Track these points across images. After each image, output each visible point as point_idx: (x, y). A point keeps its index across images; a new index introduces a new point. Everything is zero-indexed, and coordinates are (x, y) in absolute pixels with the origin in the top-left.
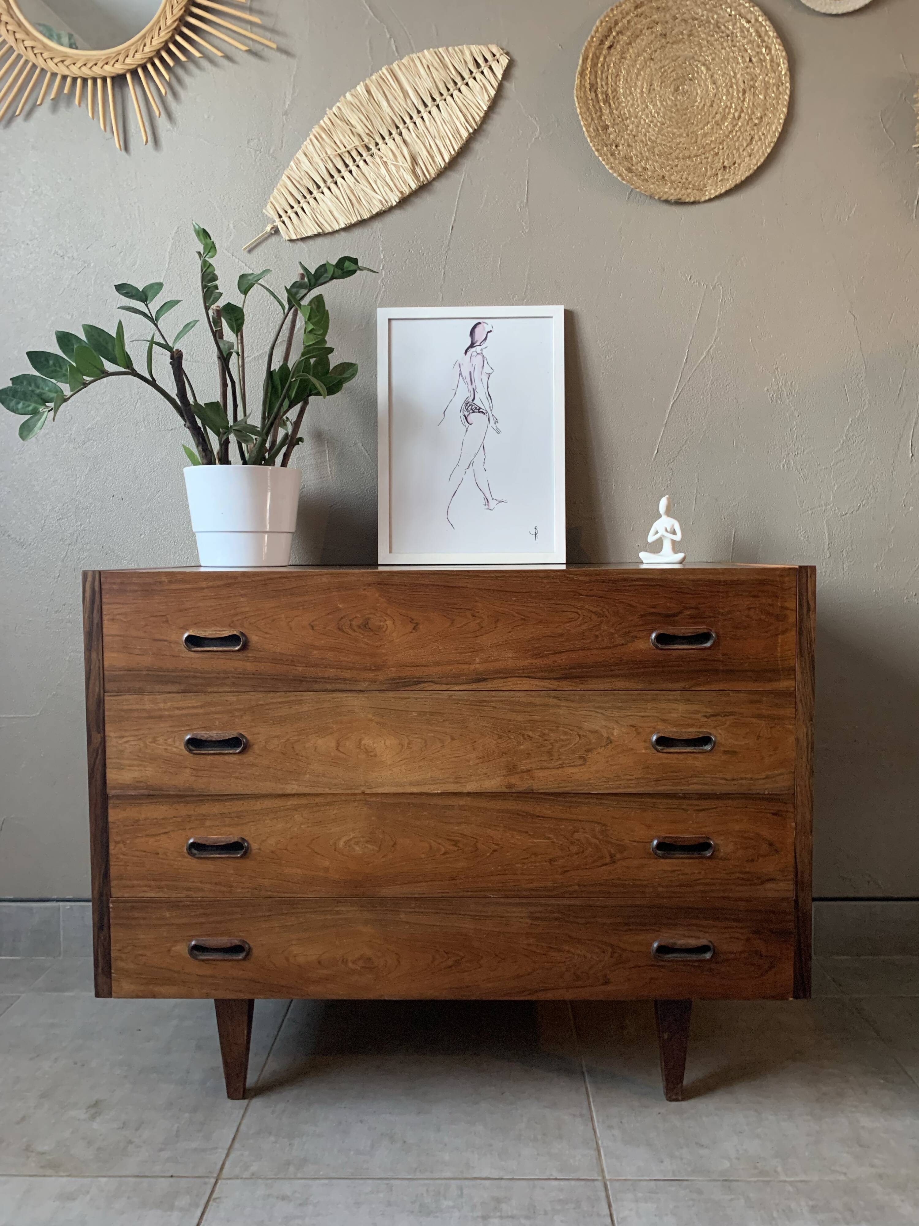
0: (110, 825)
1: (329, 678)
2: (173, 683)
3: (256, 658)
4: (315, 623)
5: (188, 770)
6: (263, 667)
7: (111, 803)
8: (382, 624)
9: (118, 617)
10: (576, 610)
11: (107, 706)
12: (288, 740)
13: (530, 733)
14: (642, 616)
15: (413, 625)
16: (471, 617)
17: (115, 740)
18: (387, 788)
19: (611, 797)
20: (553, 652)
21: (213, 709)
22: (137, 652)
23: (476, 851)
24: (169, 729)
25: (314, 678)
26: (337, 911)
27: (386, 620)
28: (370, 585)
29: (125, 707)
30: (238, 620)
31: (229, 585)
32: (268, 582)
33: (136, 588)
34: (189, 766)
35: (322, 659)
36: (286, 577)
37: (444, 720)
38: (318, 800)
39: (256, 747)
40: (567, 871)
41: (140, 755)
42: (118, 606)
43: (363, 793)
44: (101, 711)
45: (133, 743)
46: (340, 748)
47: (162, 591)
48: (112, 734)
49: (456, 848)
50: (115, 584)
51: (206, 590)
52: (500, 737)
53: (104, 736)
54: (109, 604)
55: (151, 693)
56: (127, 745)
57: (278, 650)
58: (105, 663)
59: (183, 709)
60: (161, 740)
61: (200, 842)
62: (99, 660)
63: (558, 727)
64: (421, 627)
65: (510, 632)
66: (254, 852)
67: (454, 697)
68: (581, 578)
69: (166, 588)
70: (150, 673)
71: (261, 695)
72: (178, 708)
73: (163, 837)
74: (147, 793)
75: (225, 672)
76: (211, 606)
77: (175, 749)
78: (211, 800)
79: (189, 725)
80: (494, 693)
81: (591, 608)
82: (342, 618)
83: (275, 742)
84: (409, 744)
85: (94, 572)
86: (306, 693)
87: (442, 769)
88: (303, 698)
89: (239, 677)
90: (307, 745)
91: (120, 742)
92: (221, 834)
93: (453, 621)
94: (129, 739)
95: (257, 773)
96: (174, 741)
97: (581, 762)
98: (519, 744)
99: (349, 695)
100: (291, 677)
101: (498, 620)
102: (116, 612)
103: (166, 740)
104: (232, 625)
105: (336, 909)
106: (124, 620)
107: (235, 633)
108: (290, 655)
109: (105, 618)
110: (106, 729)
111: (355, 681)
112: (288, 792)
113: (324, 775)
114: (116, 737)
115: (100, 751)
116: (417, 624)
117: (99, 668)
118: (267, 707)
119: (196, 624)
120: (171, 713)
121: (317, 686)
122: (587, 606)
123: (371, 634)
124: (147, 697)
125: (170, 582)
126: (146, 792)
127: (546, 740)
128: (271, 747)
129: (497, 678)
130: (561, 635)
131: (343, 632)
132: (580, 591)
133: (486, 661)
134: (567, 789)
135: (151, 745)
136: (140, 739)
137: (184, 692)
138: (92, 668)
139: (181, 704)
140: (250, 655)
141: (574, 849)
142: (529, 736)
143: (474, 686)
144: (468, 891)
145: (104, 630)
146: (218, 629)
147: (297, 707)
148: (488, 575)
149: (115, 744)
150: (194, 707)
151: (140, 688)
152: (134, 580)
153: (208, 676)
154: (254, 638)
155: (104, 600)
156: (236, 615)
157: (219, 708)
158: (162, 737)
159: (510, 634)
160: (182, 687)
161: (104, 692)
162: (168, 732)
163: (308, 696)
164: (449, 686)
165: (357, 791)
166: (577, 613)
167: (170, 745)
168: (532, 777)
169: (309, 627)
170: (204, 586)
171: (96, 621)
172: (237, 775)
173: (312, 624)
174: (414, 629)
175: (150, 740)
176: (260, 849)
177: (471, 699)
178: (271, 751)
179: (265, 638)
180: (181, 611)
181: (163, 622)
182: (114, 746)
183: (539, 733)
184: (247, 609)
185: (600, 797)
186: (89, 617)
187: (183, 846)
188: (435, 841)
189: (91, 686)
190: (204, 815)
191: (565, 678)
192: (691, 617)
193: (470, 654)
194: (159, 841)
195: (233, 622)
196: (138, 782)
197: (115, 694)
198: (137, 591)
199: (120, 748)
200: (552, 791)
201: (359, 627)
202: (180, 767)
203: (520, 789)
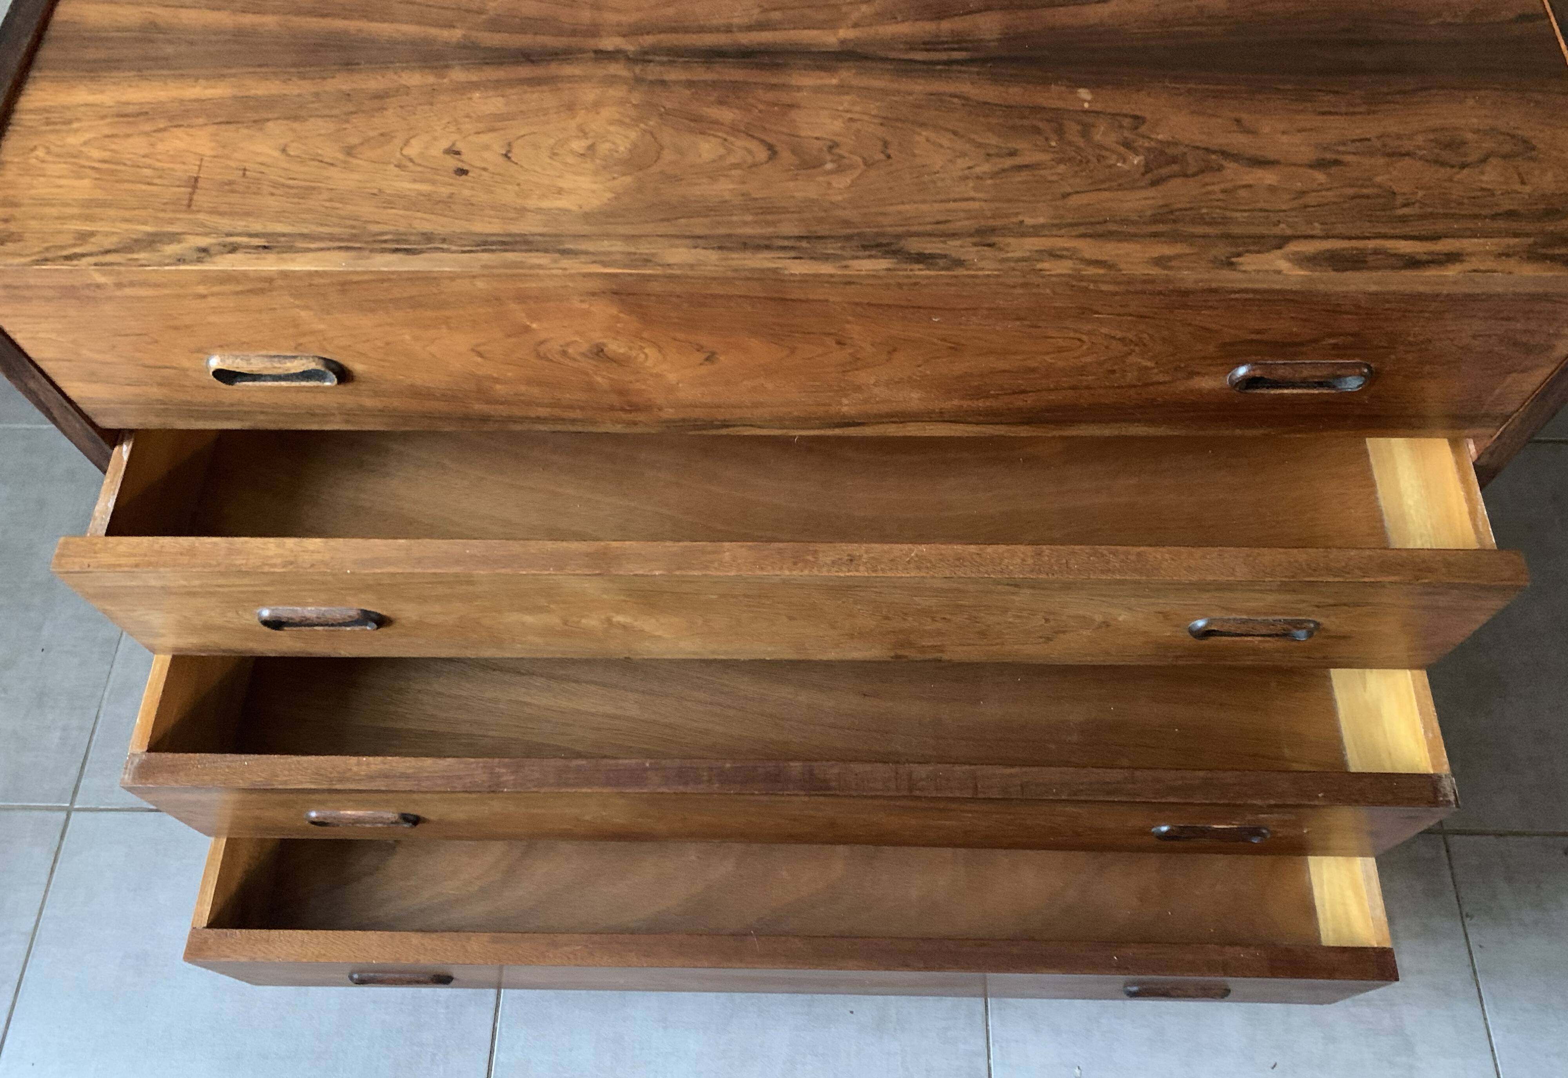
4: (483, 348)
8: (633, 353)
10: (1078, 335)
14: (1225, 344)
15: (704, 356)
16: (834, 345)
20: (1008, 391)
27: (642, 348)
28: (594, 294)
31: (261, 291)
36: (390, 280)
64: (722, 358)
68: (1104, 287)
81: (1113, 333)
82: (542, 343)
93: (793, 350)
101: (895, 350)
108: (447, 389)
116: (714, 353)
122: (1104, 330)
130: (1033, 370)
131: (551, 360)
132: (1095, 308)
133: (866, 401)
140: (363, 388)
148: (880, 282)
154: (357, 366)
159: (920, 369)
166: (1079, 340)
169: (472, 354)
173: (478, 349)
174: (707, 359)
179: (382, 366)
192: (1335, 346)
193: (831, 393)
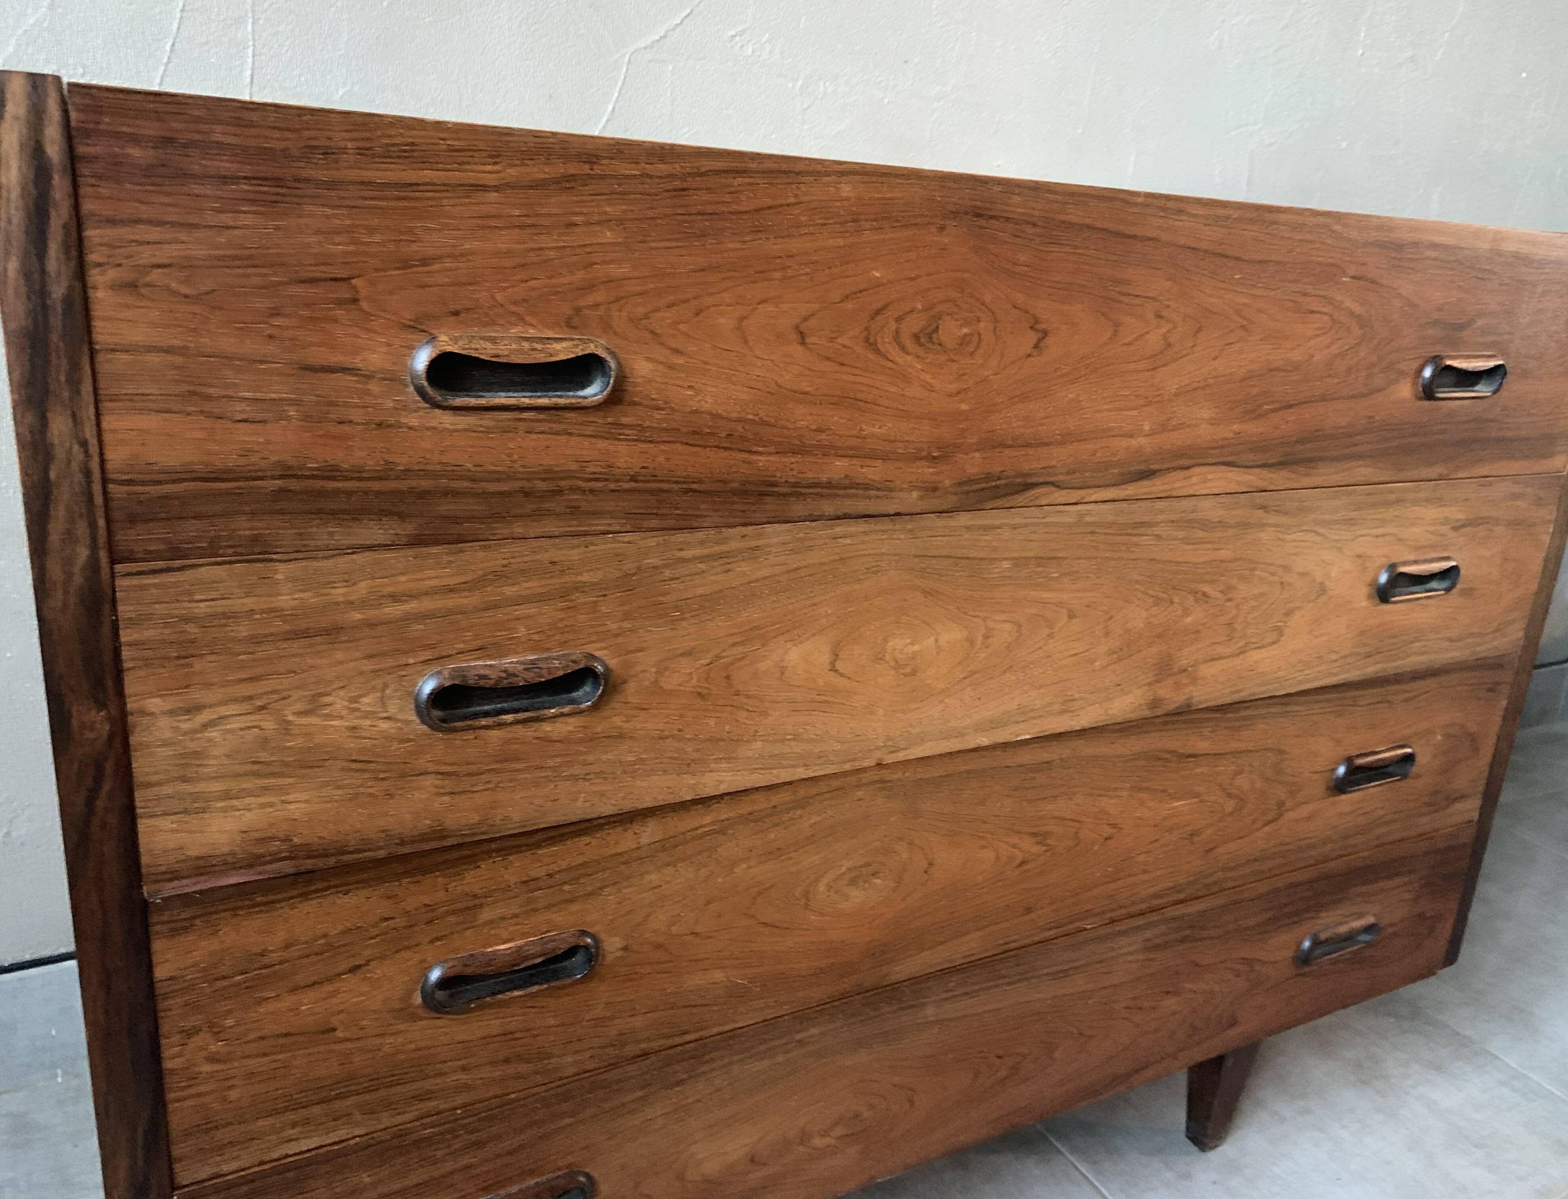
0: (161, 989)
1: (829, 485)
2: (383, 513)
3: (642, 429)
4: (811, 323)
5: (429, 781)
6: (661, 459)
7: (159, 924)
9: (155, 276)
11: (125, 610)
12: (718, 657)
13: (1207, 589)
14: (1421, 327)
15: (1035, 338)
16: (1153, 318)
17: (164, 722)
18: (929, 744)
19: (1303, 699)
20: (1277, 405)
21: (510, 591)
22: (240, 409)
23: (1076, 845)
24: (368, 666)
25: (796, 485)
26: (799, 1041)
29: (202, 608)
30: (596, 306)
32: (690, 183)
33: (226, 166)
34: (431, 767)
35: (819, 430)
37: (1061, 575)
38: (777, 798)
39: (631, 687)
40: (1212, 849)
41: (264, 756)
42: (155, 233)
43: (879, 765)
44: (106, 630)
45: (234, 724)
46: (839, 666)
47: (331, 185)
48: (154, 704)
49: (1045, 848)
50: (135, 139)
51: (493, 196)
52: (1157, 601)
53: (124, 714)
54: (112, 222)
55: (301, 553)
56: (213, 734)
57: (708, 404)
58: (109, 455)
59: (412, 596)
60: (338, 702)
61: (458, 970)
62: (84, 444)
63: (1254, 569)
64: (1051, 342)
65: (1215, 359)
66: (609, 958)
67: (1088, 519)
69: (352, 174)
70: (293, 484)
71: (652, 541)
72: (394, 598)
73: (351, 982)
74: (292, 871)
75: (549, 475)
76: (509, 253)
77: (384, 725)
78: (498, 851)
79: (431, 647)
80: (1160, 505)
81: (1354, 306)
82: (878, 312)
83: (685, 666)
84: (986, 637)
85: (36, 81)
86: (769, 528)
87: (1041, 687)
88: (760, 543)
89: (591, 491)
90: (762, 666)
91: (186, 726)
92: (524, 935)
93: (1116, 327)
94: (224, 711)
95: (631, 758)
96: (383, 701)
97: (1273, 636)
98: (1186, 612)
99: (872, 527)
100: (736, 485)
101: (1200, 328)
102: (146, 256)
103: (354, 700)
104: (576, 321)
105: (799, 1037)
106: (185, 290)
107: (591, 349)
108: (739, 420)
109: (95, 276)
110: (129, 690)
111: (886, 488)
112: (710, 791)
113: (796, 738)
114: (171, 713)
115: (109, 767)
116: (1045, 333)
117: (87, 473)
118: (667, 573)
119: (456, 313)
120: (372, 614)
121: (798, 508)
123: (943, 358)
124: (281, 567)
125: (362, 151)
126: (288, 867)
127: (1230, 600)
128: (670, 682)
129: (1175, 469)
130: (1298, 367)
131: (878, 352)
133: (1162, 428)
134: (1242, 694)
135: (304, 720)
136: (263, 708)
137: (418, 541)
138: (52, 475)
139: (404, 582)
140: (625, 420)
141: (1230, 805)
142: (1204, 594)
143: (1130, 490)
144: (1050, 929)
145: (99, 326)
146: (532, 332)
147: (745, 567)
149: (168, 734)
150: (451, 590)
151: (255, 539)
152: (218, 134)
153: (493, 487)
155: (87, 206)
156: (589, 287)
157: (532, 586)
158: (342, 693)
159: (1217, 362)
160: (409, 529)
161: (113, 562)
162: (362, 673)
163: (776, 534)
164: (1083, 492)
165: (866, 764)
166: (1331, 316)
167: (367, 715)
168: (1194, 680)
169: (794, 336)
170: (491, 180)
171: (58, 291)
172: (576, 770)
173: (804, 327)
174: (1036, 346)
175: (299, 707)
176: (625, 949)
177: (1121, 520)
178: (671, 693)
179: (671, 367)
180: (405, 264)
181: (340, 303)
182: (165, 743)
183: (1222, 587)
184: (623, 270)
185: (1286, 699)
186: (26, 274)
187: (409, 994)
188: (1006, 843)
189: (54, 538)
190: (475, 896)
191: (1282, 464)
192: (1483, 331)
193: (1135, 413)
194: (334, 994)
195: (578, 311)
196: (261, 841)
197: (161, 564)
198: (235, 179)
199: (193, 746)
200: (1220, 702)
201: (916, 337)
202: (403, 775)
203: (1171, 707)
